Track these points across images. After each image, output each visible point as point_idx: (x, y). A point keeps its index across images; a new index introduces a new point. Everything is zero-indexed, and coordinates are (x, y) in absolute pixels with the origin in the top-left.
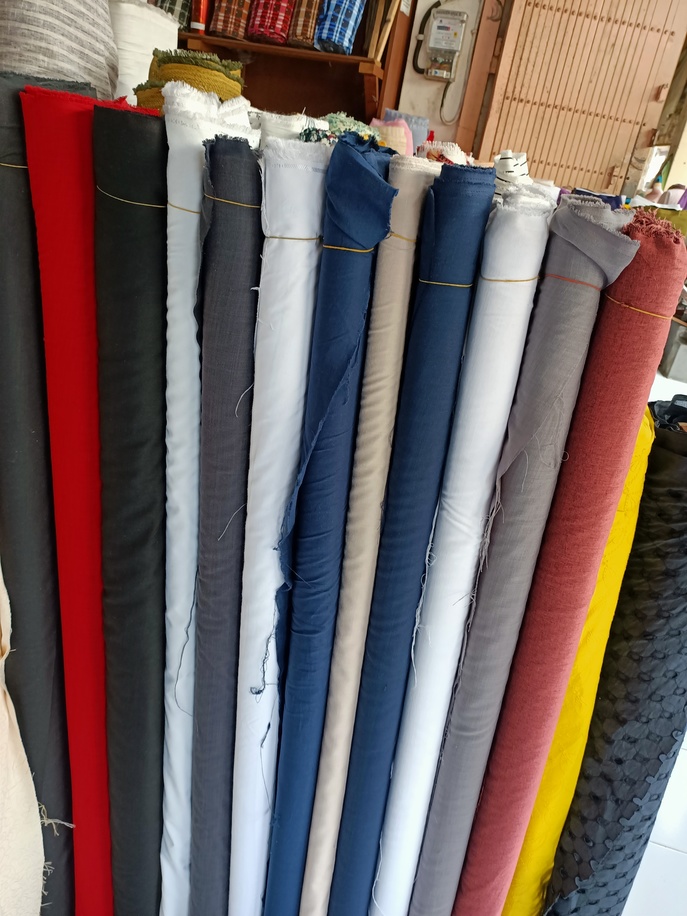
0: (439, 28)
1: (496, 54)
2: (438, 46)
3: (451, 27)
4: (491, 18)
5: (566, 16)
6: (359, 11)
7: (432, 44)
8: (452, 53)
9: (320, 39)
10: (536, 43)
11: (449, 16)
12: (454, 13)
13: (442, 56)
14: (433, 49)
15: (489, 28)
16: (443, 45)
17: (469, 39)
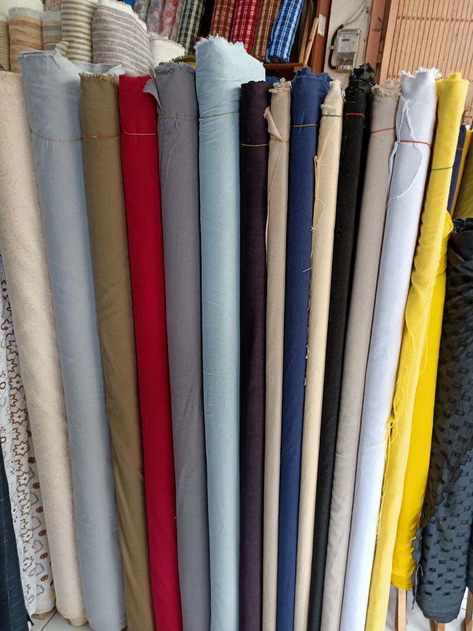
0: (343, 40)
1: (381, 51)
2: (343, 51)
3: (351, 39)
4: (375, 30)
5: (423, 22)
6: (292, 37)
7: (339, 50)
8: (352, 54)
9: (269, 56)
10: (405, 41)
11: (349, 32)
12: (352, 30)
13: (346, 57)
14: (340, 54)
15: (375, 36)
16: (347, 50)
17: (363, 44)
